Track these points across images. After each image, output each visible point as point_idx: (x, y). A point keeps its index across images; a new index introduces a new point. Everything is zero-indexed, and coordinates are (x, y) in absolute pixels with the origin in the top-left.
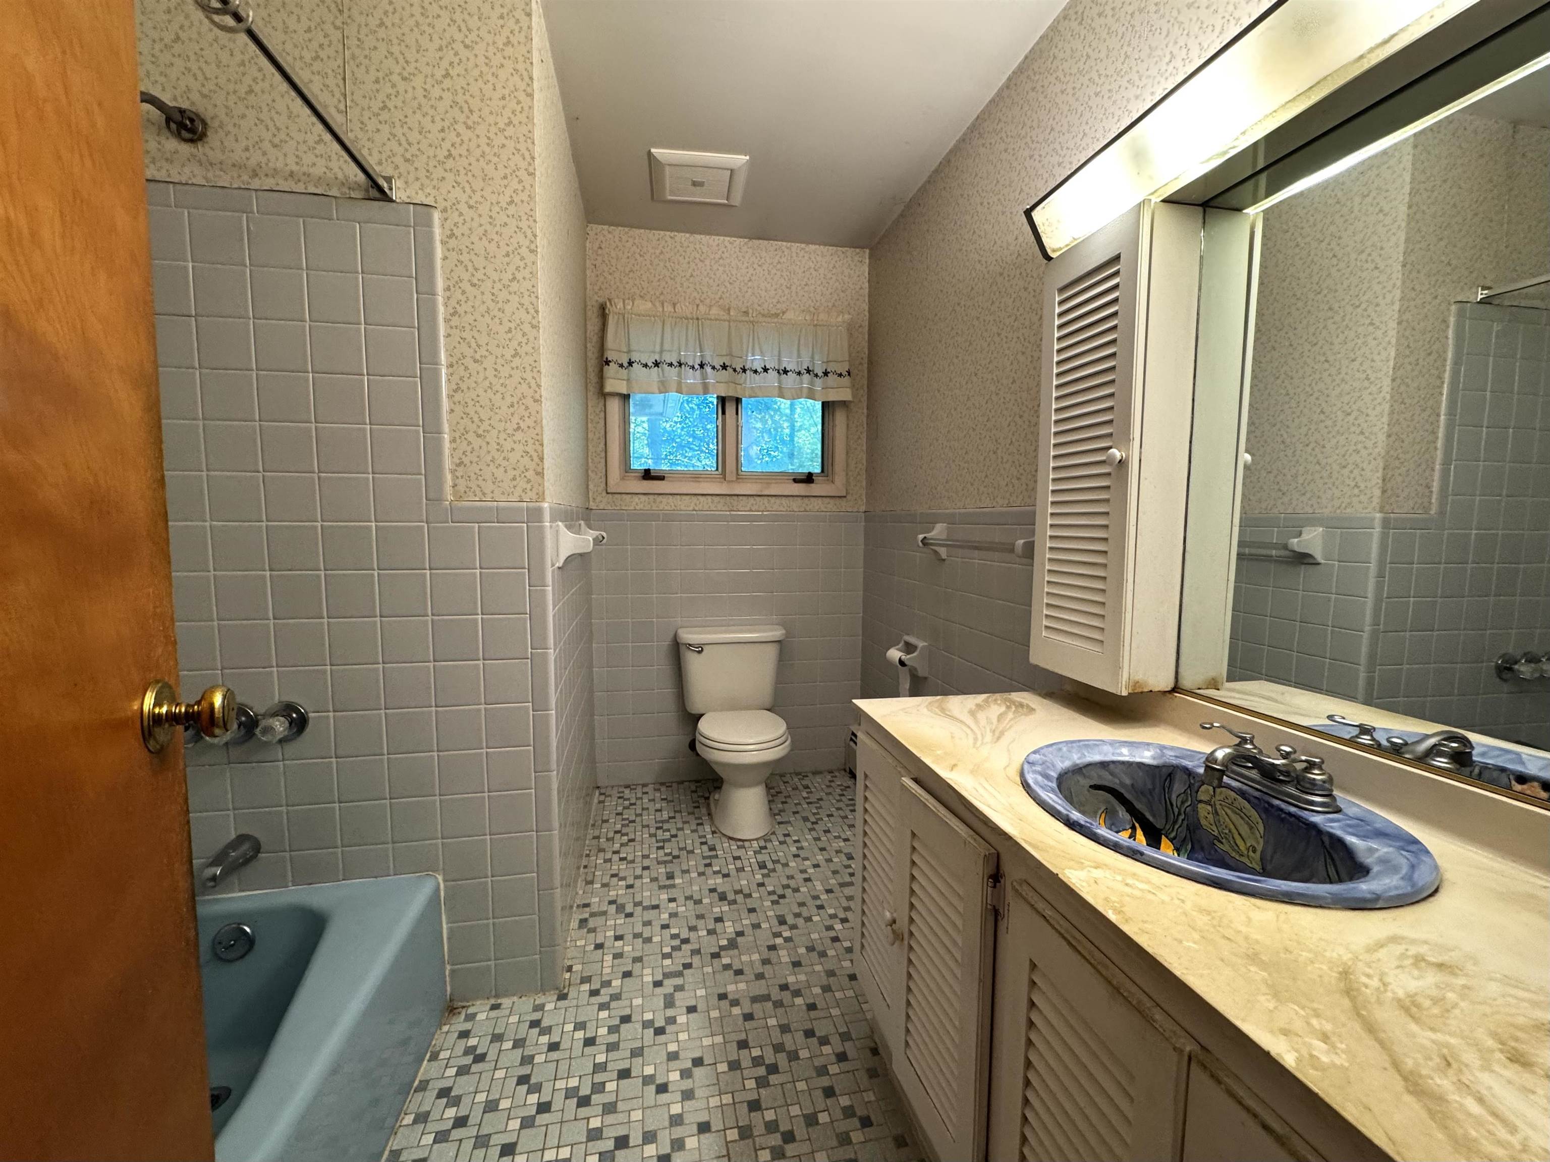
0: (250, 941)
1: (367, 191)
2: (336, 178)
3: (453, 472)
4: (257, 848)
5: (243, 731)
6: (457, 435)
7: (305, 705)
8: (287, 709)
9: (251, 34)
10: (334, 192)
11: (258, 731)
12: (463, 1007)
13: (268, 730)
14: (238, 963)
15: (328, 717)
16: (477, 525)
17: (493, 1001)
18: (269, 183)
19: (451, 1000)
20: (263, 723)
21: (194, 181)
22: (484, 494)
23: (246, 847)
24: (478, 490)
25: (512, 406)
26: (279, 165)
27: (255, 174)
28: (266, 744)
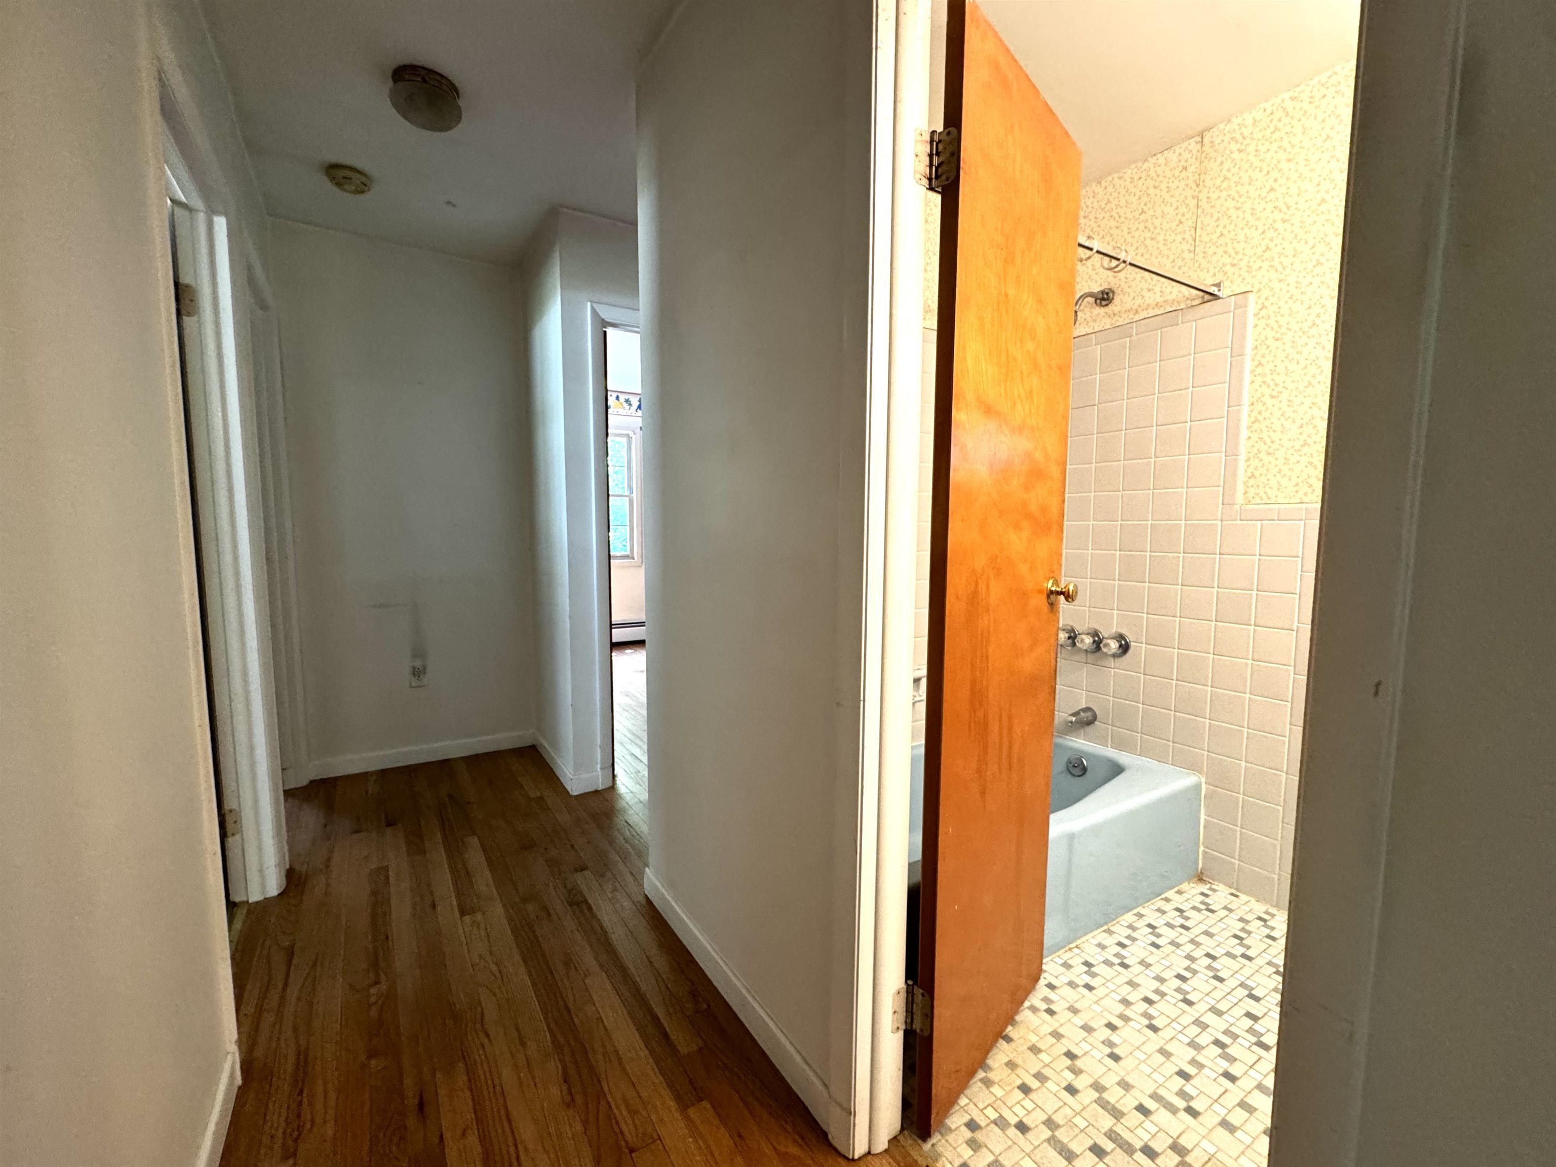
0: (1084, 770)
1: (1203, 297)
2: (1184, 296)
3: (1245, 483)
4: (1095, 718)
5: (1095, 646)
6: (1251, 455)
7: (1130, 637)
8: (1120, 637)
9: (1131, 264)
10: (1183, 306)
11: (1101, 645)
12: (1210, 883)
13: (1107, 645)
14: (1077, 778)
15: (1141, 647)
16: (1259, 523)
17: (1234, 891)
18: (1144, 314)
19: (1202, 873)
20: (1105, 641)
21: (1106, 328)
22: (1269, 498)
23: (1089, 714)
24: (1264, 496)
25: (1301, 427)
26: (1150, 301)
27: (1137, 312)
28: (1106, 654)
